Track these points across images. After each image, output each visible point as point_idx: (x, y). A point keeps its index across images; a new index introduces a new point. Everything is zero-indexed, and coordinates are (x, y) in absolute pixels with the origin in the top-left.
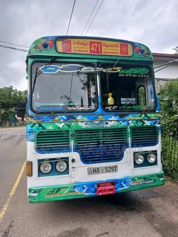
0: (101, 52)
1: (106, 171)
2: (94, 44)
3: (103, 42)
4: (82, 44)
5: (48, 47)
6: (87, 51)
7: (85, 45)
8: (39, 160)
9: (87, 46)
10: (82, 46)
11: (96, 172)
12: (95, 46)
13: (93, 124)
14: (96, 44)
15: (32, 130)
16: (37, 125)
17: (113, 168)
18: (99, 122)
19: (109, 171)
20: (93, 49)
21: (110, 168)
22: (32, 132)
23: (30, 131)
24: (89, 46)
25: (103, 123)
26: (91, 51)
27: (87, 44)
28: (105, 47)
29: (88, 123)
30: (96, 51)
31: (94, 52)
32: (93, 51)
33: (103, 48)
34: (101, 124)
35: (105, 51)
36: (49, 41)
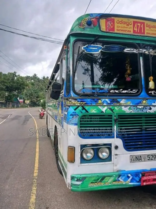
0: (144, 33)
1: (148, 160)
2: (137, 24)
3: (146, 22)
4: (125, 23)
5: (92, 25)
6: (130, 31)
7: (128, 25)
8: (81, 145)
9: (130, 26)
10: (125, 25)
11: (138, 159)
12: (138, 26)
13: (137, 109)
14: (139, 24)
15: (75, 113)
16: (80, 108)
17: (155, 156)
18: (143, 107)
19: (151, 159)
20: (136, 29)
21: (152, 156)
22: (75, 115)
23: (73, 114)
24: (132, 26)
25: (146, 109)
26: (134, 31)
27: (130, 23)
28: (148, 28)
29: (132, 107)
30: (139, 31)
31: (137, 33)
32: (136, 31)
33: (146, 28)
34: (145, 109)
35: (148, 32)
36: (93, 18)
